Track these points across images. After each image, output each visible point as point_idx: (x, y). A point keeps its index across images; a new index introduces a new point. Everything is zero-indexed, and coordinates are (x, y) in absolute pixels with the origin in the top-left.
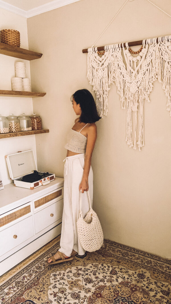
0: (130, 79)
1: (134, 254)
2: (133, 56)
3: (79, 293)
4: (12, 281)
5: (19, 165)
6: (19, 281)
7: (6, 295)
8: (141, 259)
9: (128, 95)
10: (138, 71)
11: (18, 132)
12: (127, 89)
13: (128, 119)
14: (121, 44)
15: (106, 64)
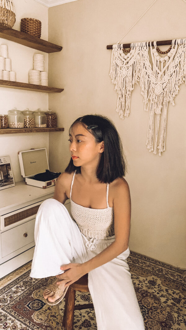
0: (155, 80)
1: (145, 261)
2: (160, 56)
3: (89, 296)
4: (19, 281)
5: (31, 163)
6: (27, 281)
7: (14, 293)
8: (152, 266)
9: (153, 97)
10: (164, 72)
11: (33, 128)
12: (151, 91)
13: (151, 122)
14: (149, 43)
15: (131, 63)
